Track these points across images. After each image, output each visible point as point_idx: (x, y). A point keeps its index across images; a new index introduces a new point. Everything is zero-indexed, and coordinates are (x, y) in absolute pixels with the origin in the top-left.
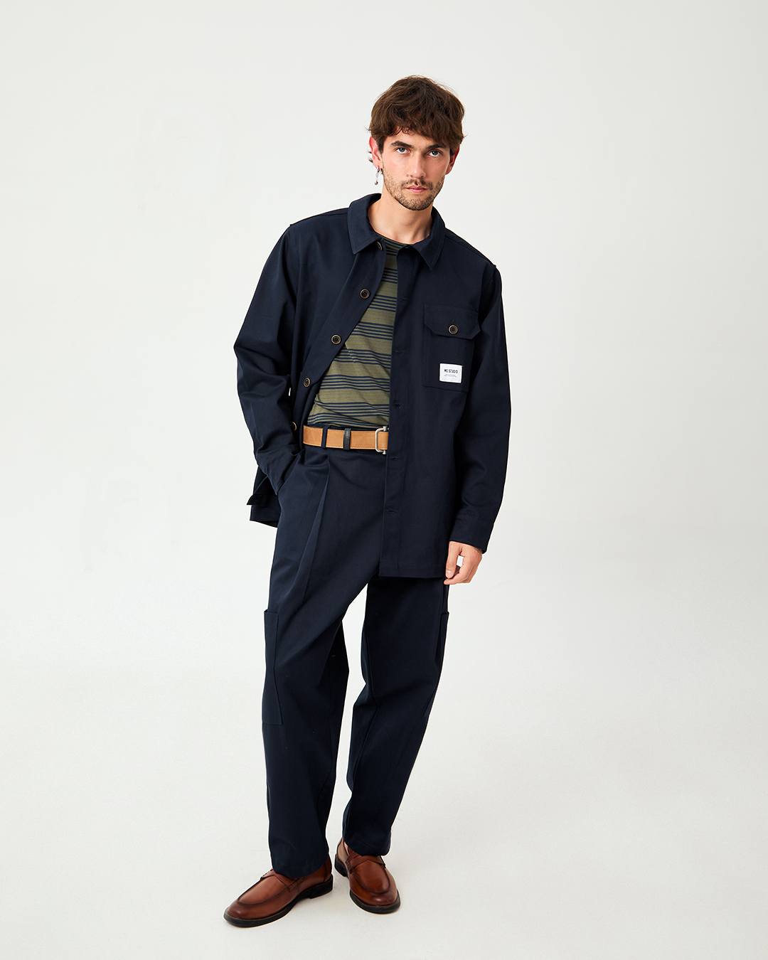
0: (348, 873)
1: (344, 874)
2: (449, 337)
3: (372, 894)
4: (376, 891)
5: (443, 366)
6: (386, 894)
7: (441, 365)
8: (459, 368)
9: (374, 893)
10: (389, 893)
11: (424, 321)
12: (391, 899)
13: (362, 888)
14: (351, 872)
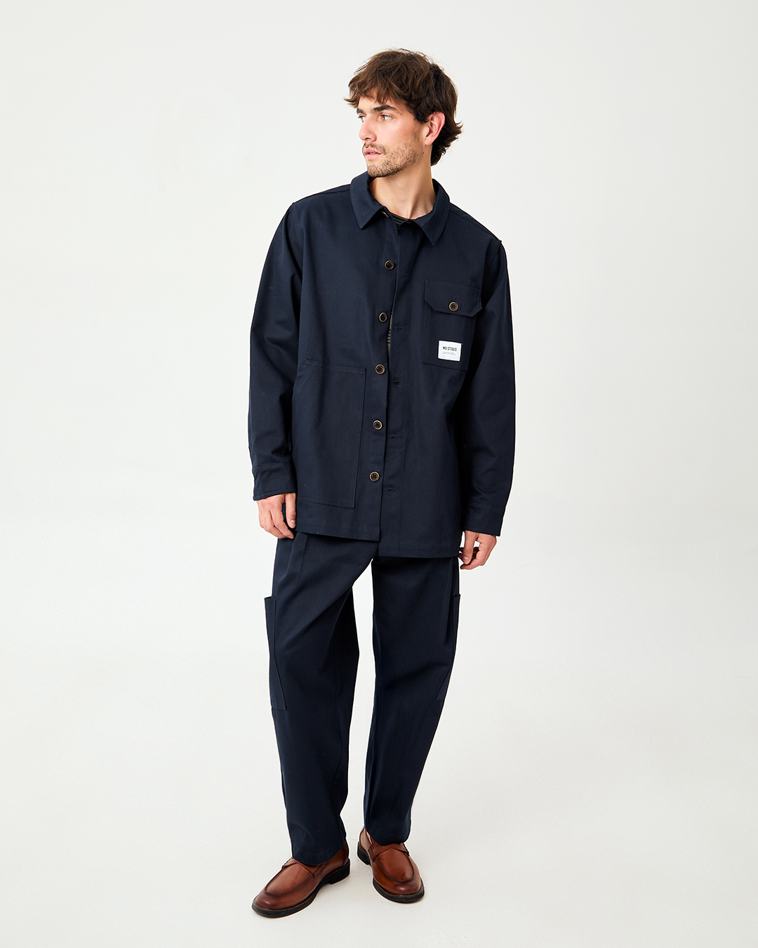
0: (371, 862)
1: (367, 863)
2: (449, 314)
3: (396, 883)
4: (400, 880)
5: (442, 344)
6: (411, 883)
7: (440, 342)
8: (458, 346)
9: (398, 881)
10: (413, 882)
11: (424, 296)
12: (415, 888)
13: (386, 876)
14: (374, 860)
